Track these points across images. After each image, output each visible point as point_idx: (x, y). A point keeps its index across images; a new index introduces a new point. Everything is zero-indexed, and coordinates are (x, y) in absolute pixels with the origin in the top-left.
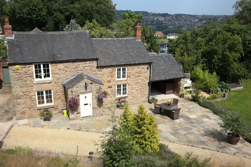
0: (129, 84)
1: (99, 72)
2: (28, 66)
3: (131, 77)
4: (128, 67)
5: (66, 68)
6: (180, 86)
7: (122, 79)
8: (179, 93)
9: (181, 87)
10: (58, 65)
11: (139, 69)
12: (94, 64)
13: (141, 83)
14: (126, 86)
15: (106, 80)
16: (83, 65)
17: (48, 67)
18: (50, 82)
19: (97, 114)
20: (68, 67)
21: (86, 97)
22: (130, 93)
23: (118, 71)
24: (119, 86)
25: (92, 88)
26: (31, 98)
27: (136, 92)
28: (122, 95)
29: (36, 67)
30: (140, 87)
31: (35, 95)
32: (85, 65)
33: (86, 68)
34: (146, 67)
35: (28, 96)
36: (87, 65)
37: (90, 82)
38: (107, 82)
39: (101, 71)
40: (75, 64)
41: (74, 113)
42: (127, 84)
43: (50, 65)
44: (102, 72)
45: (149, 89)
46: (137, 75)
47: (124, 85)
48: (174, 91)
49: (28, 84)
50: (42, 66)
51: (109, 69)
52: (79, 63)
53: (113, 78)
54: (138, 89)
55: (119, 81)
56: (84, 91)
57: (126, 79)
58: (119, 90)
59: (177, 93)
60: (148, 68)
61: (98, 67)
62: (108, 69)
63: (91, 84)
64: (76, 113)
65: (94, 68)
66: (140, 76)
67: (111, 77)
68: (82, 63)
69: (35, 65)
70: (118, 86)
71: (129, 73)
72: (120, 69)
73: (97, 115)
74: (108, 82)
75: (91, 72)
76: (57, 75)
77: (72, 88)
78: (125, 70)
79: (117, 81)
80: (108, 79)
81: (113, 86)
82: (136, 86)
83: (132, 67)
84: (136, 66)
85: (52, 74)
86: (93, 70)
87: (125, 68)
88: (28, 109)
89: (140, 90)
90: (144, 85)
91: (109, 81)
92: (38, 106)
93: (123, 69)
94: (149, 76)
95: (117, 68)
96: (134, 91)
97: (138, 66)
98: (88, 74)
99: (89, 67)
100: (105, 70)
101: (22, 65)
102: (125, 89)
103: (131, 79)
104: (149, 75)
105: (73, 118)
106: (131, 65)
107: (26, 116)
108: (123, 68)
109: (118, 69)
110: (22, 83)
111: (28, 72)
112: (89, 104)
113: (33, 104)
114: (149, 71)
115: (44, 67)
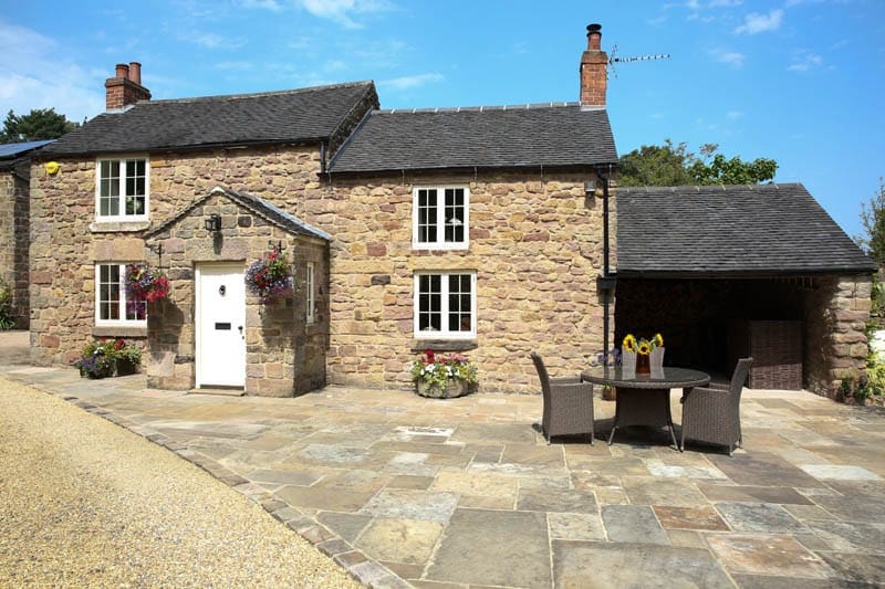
0: (482, 274)
1: (331, 205)
2: (82, 165)
3: (489, 240)
4: (473, 184)
5: (199, 179)
6: (836, 330)
7: (441, 243)
8: (830, 378)
9: (838, 337)
10: (173, 163)
11: (535, 198)
12: (312, 162)
13: (552, 276)
14: (467, 286)
15: (362, 243)
16: (263, 168)
17: (142, 171)
18: (140, 228)
19: (264, 384)
20: (209, 175)
22: (489, 326)
23: (422, 201)
24: (430, 282)
26: (79, 285)
27: (527, 325)
28: (445, 333)
29: (104, 173)
30: (549, 301)
31: (93, 277)
32: (272, 167)
33: (277, 180)
34: (577, 189)
35: (72, 277)
36: (281, 167)
37: (239, 215)
38: (366, 251)
39: (341, 198)
40: (233, 162)
41: (163, 356)
42: (474, 277)
43: (148, 166)
44: (342, 205)
45: (606, 319)
46: (527, 227)
47: (461, 282)
48: (805, 374)
49: (75, 230)
50: (123, 167)
51: (379, 190)
52: (248, 159)
53: (397, 236)
54: (534, 307)
55: (423, 253)
57: (464, 245)
58: (429, 303)
60: (590, 196)
61: (324, 178)
62: (373, 192)
63: (243, 223)
65: (313, 185)
66: (547, 239)
67: (389, 228)
68: (262, 159)
69: (102, 163)
70: (424, 280)
71: (481, 216)
72: (433, 194)
73: (265, 389)
74: (370, 254)
75: (295, 200)
76: (168, 205)
78: (460, 200)
79: (413, 252)
80: (372, 237)
81: (396, 278)
82: (523, 292)
83: (494, 186)
84: (520, 183)
85: (151, 199)
86: (304, 193)
87: (460, 193)
88: (67, 329)
89: (551, 319)
90: (573, 294)
91: (377, 251)
92: (100, 323)
93: (448, 193)
94: (602, 243)
95: (416, 190)
96: (514, 318)
97: (532, 185)
98: (286, 211)
99: (290, 177)
100: (359, 194)
101: (65, 163)
102: (461, 304)
103: (490, 250)
104: (601, 233)
105: (161, 379)
106: (486, 173)
107: (58, 356)
108: (449, 187)
109: (422, 193)
110: (60, 225)
111: (80, 188)
112: (234, 327)
113: (82, 313)
114: (602, 212)
115: (130, 172)
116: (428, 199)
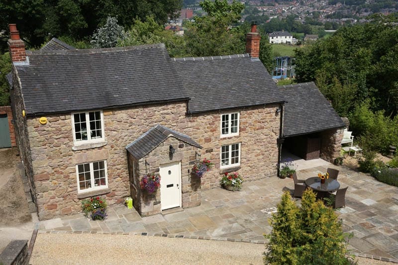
0: (243, 143)
1: (190, 124)
2: (63, 117)
3: (247, 131)
4: (242, 112)
5: (130, 119)
6: (335, 144)
7: (230, 134)
8: (331, 157)
9: (335, 146)
10: (116, 113)
11: (260, 114)
12: (182, 108)
13: (264, 140)
14: (237, 148)
15: (203, 138)
16: (161, 112)
17: (98, 117)
18: (102, 145)
19: (190, 203)
20: (135, 117)
21: (170, 172)
22: (245, 160)
23: (223, 120)
24: (225, 148)
25: (181, 154)
26: (67, 177)
27: (256, 158)
28: (231, 165)
29: (76, 120)
30: (263, 149)
31: (75, 172)
32: (165, 111)
33: (167, 117)
34: (273, 110)
35: (62, 173)
36: (169, 111)
37: (179, 144)
38: (204, 141)
39: (194, 121)
40: (146, 110)
41: (149, 203)
42: (240, 144)
43: (102, 115)
44: (194, 124)
45: (279, 152)
46: (258, 125)
47: (235, 147)
48: (321, 153)
49: (62, 151)
50: (87, 117)
51: (209, 117)
52: (154, 108)
53: (216, 134)
54: (259, 151)
55: (225, 139)
56: (168, 160)
57: (237, 134)
58: (225, 156)
59: (329, 157)
60: (277, 113)
61: (188, 114)
62: (206, 118)
63: (181, 146)
64: (152, 202)
65: (182, 117)
66: (264, 128)
67: (212, 131)
68: (160, 108)
69: (74, 115)
70: (223, 148)
71: (244, 123)
72: (227, 116)
73: (190, 205)
74: (206, 142)
75: (175, 124)
76: (115, 133)
77: (147, 156)
78: (236, 118)
79: (221, 139)
80: (206, 135)
81: (215, 149)
82: (256, 147)
83: (249, 112)
84: (256, 110)
85: (105, 130)
86: (179, 120)
87: (236, 115)
88: (62, 199)
89: (263, 155)
90: (270, 145)
91: (208, 140)
92: (80, 192)
93: (232, 115)
94: (279, 128)
95: (221, 115)
96: (252, 156)
97: (260, 110)
98: (171, 129)
99: (173, 115)
100: (200, 120)
101: (51, 117)
102: (235, 154)
103: (246, 134)
104: (279, 124)
105: (148, 213)
106: (247, 108)
107: (57, 212)
108: (233, 113)
109: (223, 116)
110: (52, 149)
111: (63, 129)
112: (175, 185)
113: (71, 189)
114: (280, 117)
115: (91, 118)
116: (225, 118)
